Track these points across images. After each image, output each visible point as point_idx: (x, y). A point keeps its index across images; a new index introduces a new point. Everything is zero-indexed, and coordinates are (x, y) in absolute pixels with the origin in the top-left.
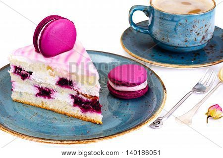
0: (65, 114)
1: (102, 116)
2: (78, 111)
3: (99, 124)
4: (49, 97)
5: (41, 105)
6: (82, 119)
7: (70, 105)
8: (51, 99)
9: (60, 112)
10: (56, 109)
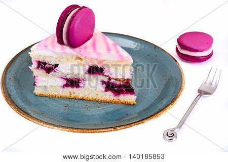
0: (97, 101)
1: (136, 97)
2: (110, 95)
3: (134, 104)
4: (78, 86)
5: (68, 95)
6: (115, 103)
7: (102, 91)
8: (80, 88)
9: (91, 99)
10: (85, 98)
